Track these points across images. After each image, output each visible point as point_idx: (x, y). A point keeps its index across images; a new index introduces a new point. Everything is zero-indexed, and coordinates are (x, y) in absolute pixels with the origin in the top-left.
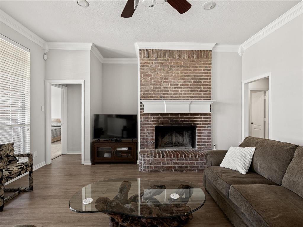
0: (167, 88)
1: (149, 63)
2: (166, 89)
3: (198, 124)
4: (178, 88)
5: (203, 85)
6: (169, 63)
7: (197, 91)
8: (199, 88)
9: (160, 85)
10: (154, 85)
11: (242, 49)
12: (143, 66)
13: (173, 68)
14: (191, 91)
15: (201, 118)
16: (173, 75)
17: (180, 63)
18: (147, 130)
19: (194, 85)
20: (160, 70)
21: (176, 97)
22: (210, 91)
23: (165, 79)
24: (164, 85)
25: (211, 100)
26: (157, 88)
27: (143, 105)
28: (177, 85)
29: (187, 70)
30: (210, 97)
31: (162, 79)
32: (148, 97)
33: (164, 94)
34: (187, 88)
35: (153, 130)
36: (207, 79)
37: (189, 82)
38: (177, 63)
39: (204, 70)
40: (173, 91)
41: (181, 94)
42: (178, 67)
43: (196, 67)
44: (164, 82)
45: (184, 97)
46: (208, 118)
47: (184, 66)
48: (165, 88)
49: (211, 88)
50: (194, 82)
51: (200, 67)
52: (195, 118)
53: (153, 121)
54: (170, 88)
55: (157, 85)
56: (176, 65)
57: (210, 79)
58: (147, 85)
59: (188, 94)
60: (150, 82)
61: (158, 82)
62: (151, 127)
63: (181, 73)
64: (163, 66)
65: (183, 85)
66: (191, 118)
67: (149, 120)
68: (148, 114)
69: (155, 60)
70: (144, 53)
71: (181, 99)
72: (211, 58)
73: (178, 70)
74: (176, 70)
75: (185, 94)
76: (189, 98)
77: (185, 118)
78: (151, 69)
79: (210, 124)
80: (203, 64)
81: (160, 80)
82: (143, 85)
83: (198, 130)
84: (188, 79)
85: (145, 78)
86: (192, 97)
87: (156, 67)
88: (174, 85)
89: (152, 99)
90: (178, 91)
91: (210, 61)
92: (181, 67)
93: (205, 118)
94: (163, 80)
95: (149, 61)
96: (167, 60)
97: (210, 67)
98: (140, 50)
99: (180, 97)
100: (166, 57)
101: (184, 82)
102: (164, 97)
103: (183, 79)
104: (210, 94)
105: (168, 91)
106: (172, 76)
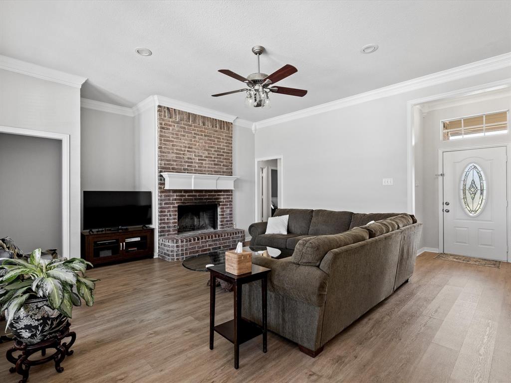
0: (191, 159)
1: (170, 126)
2: (190, 161)
3: (221, 202)
4: (202, 160)
5: (225, 159)
6: (193, 130)
7: (220, 165)
8: (222, 162)
9: (184, 154)
10: (177, 153)
11: (255, 127)
12: (163, 128)
13: (197, 136)
14: (215, 164)
15: (224, 195)
16: (197, 144)
17: (204, 132)
18: (169, 211)
19: (217, 158)
20: (184, 136)
21: (200, 171)
22: (231, 166)
23: (189, 148)
24: (188, 155)
25: (232, 175)
26: (180, 158)
27: (164, 179)
28: (201, 156)
29: (211, 140)
30: (232, 172)
31: (186, 147)
32: (169, 168)
33: (188, 166)
34: (211, 161)
35: (175, 211)
36: (229, 153)
37: (213, 154)
38: (201, 131)
39: (226, 143)
40: (198, 163)
41: (206, 167)
42: (202, 135)
43: (219, 138)
44: (188, 151)
45: (208, 171)
46: (229, 195)
47: (208, 136)
48: (188, 158)
49: (231, 163)
50: (218, 155)
51: (223, 139)
52: (218, 195)
53: (175, 200)
54: (194, 159)
55: (180, 154)
56: (200, 133)
57: (231, 153)
58: (169, 153)
59: (212, 168)
60: (173, 149)
61: (182, 150)
62: (173, 207)
63: (206, 143)
64: (187, 132)
65: (207, 157)
66: (215, 195)
67: (171, 198)
68: (169, 191)
69: (178, 123)
70: (165, 112)
71: (205, 174)
72: (232, 130)
73: (201, 139)
74: (200, 139)
75: (209, 167)
76: (213, 173)
77: (209, 195)
78: (173, 134)
79: (231, 201)
80: (226, 136)
81: (183, 149)
82: (164, 152)
83: (222, 208)
84: (212, 151)
85: (165, 144)
86: (216, 172)
87: (178, 131)
88: (199, 156)
89: (174, 172)
90: (202, 163)
91: (232, 134)
92: (205, 136)
93: (228, 195)
94: (187, 149)
95: (170, 123)
96: (191, 126)
97: (231, 141)
98: (159, 106)
99: (205, 171)
100: (189, 122)
101: (208, 154)
102: (187, 170)
103: (207, 150)
104: (231, 169)
105: (192, 163)
106: (195, 145)
